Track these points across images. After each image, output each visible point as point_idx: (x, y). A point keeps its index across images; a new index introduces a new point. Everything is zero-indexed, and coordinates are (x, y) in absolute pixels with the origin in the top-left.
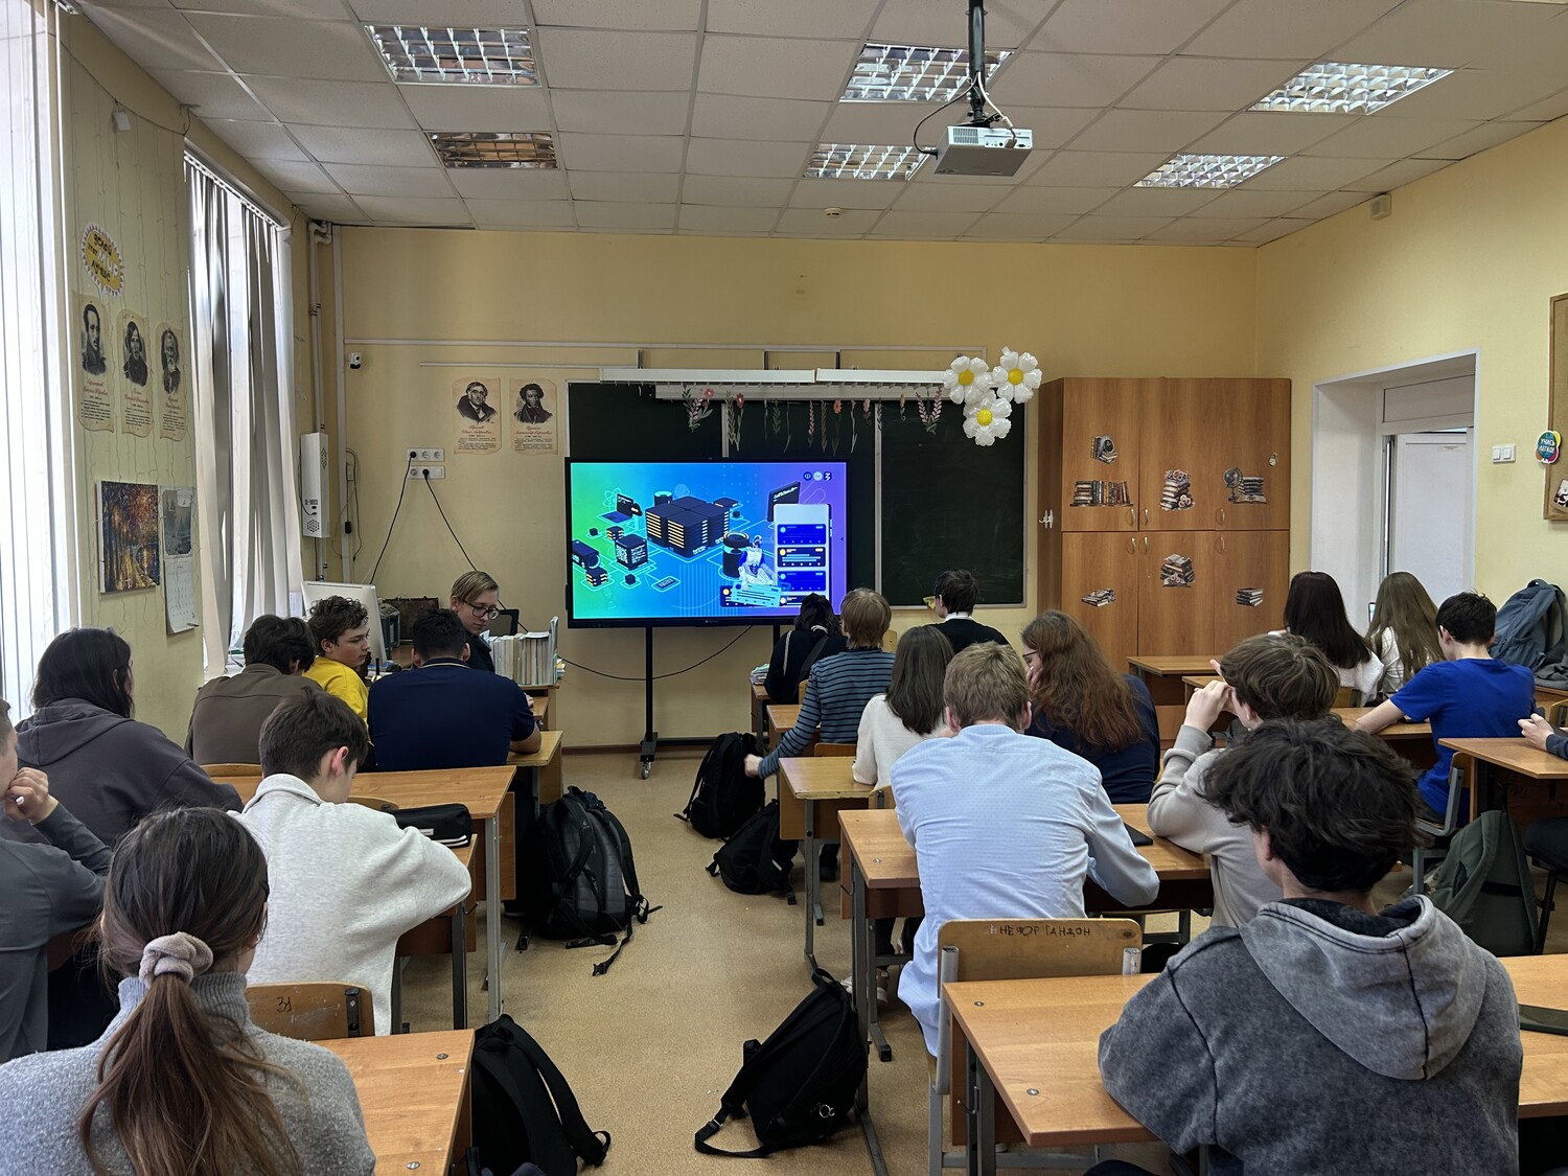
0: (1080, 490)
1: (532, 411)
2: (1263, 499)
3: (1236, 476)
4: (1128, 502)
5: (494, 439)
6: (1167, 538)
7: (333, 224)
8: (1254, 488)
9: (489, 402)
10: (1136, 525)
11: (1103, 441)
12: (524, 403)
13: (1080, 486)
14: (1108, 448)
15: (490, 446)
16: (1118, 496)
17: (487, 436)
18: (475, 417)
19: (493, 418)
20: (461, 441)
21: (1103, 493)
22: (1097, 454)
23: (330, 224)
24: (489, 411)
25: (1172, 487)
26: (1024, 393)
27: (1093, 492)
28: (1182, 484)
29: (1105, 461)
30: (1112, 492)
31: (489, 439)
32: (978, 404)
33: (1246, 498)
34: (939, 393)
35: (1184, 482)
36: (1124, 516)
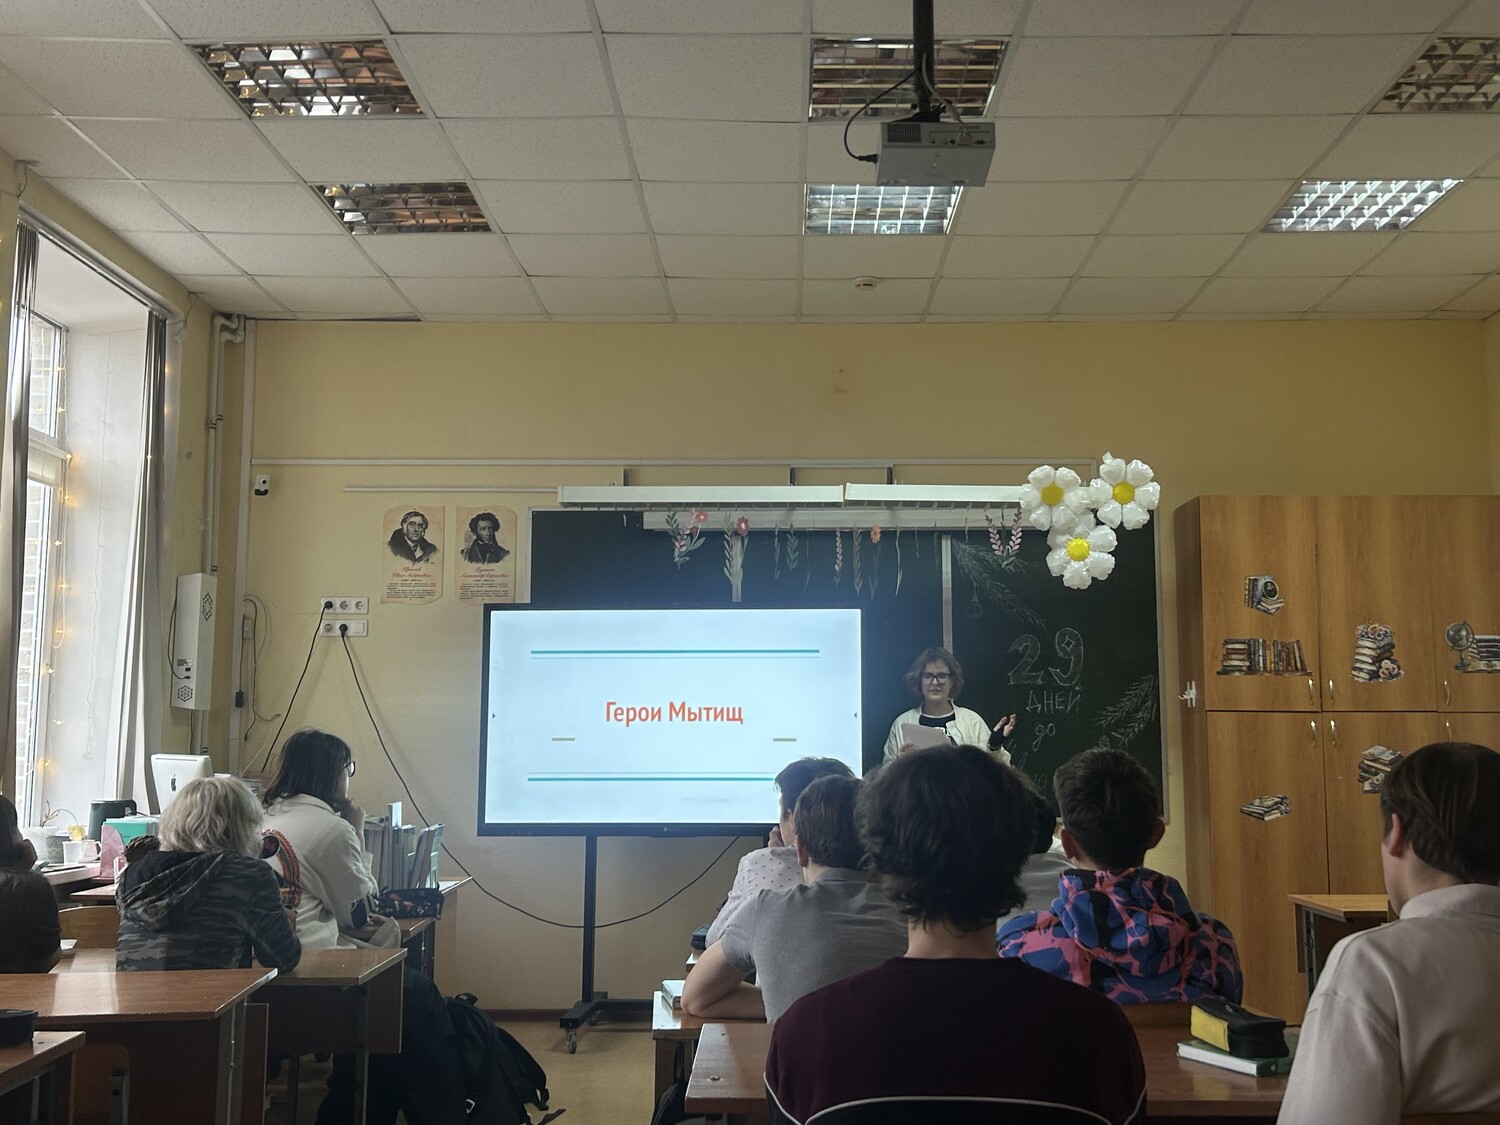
0: (1229, 654)
1: (484, 548)
3: (1464, 633)
4: (1304, 669)
5: (434, 585)
6: (1364, 723)
7: (246, 318)
9: (429, 537)
10: (1316, 697)
11: (1261, 584)
12: (475, 537)
13: (1230, 646)
14: (1270, 593)
15: (428, 594)
16: (1288, 661)
17: (425, 580)
18: (410, 556)
19: (434, 557)
20: (392, 587)
21: (1264, 656)
22: (1253, 600)
23: (242, 319)
24: (428, 548)
25: (1367, 649)
26: (1135, 516)
27: (1250, 654)
28: (1382, 644)
29: (1266, 611)
30: (1278, 655)
31: (426, 585)
32: (1069, 530)
33: (1482, 665)
34: (1018, 515)
35: (1386, 641)
36: (1298, 690)
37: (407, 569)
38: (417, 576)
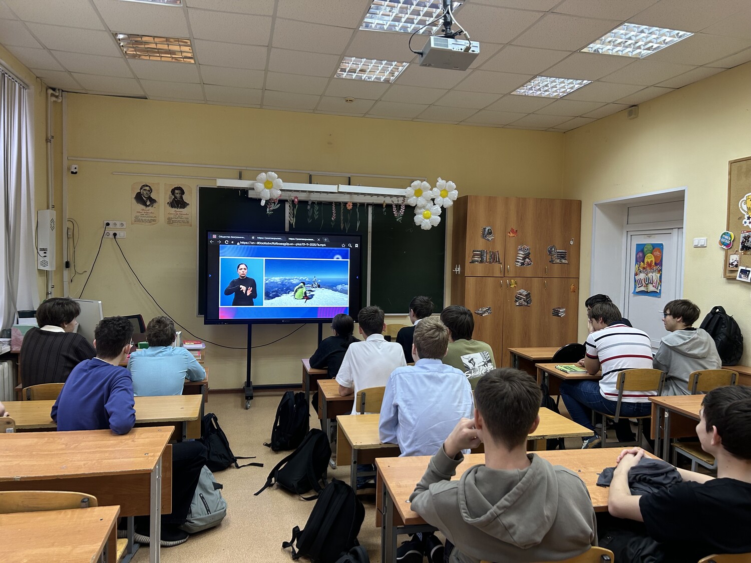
0: (473, 256)
1: (178, 202)
2: (566, 262)
3: (553, 249)
4: (499, 261)
5: (155, 217)
6: (519, 281)
7: (62, 91)
8: (562, 256)
9: (153, 196)
10: (503, 273)
11: (487, 230)
13: (475, 253)
14: (490, 233)
15: (153, 221)
16: (494, 258)
17: (151, 215)
18: (145, 204)
19: (155, 205)
20: (136, 217)
21: (486, 256)
22: (484, 236)
24: (153, 201)
25: (521, 254)
26: (448, 203)
27: (481, 256)
28: (526, 253)
29: (488, 240)
30: (491, 256)
31: (152, 217)
32: (424, 207)
33: (558, 261)
34: (404, 201)
35: (528, 252)
36: (497, 268)
38: (147, 213)
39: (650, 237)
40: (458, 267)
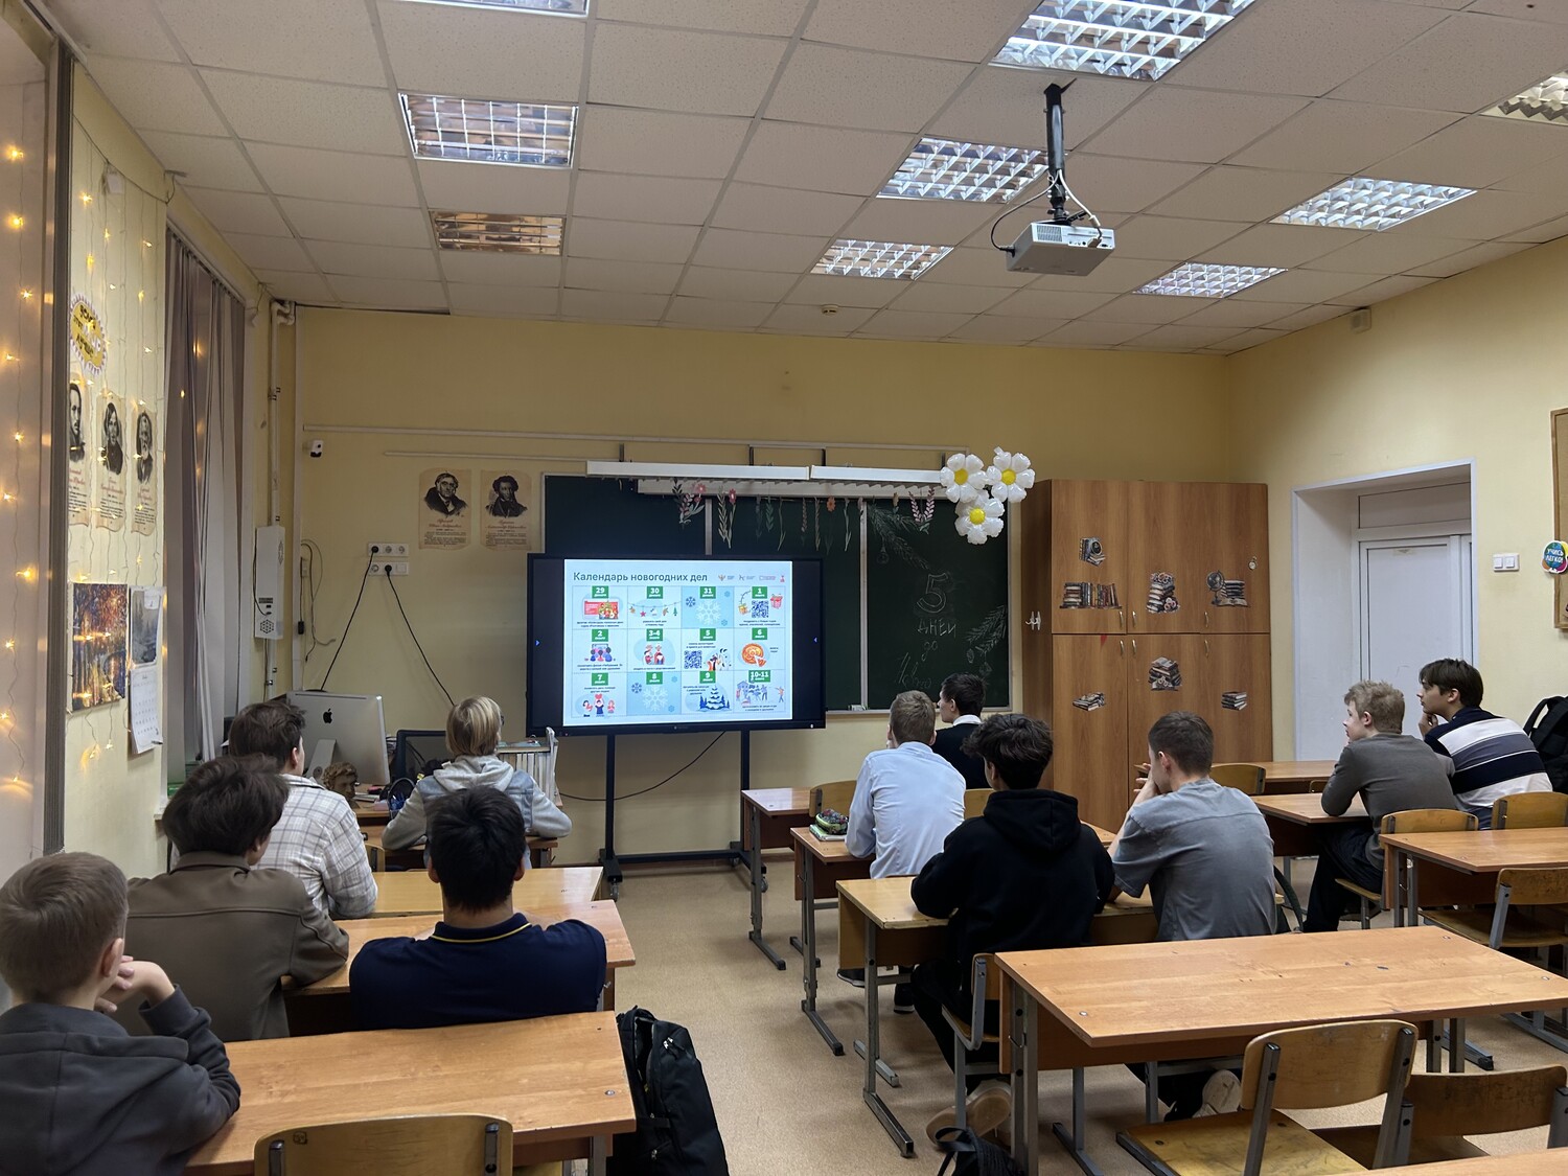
0: (1067, 595)
1: (505, 503)
2: (1244, 602)
3: (1218, 579)
4: (1116, 604)
5: (464, 534)
6: (1154, 641)
7: (296, 304)
8: (1236, 591)
9: (459, 494)
10: (1124, 626)
11: (1090, 544)
12: (497, 496)
13: (1069, 588)
14: (1096, 550)
15: (461, 541)
16: (1107, 598)
17: (456, 530)
18: (444, 510)
19: (463, 511)
20: (429, 535)
21: (1091, 595)
22: (1085, 555)
23: (293, 304)
24: (459, 504)
25: (1157, 590)
26: (1018, 494)
27: (1082, 593)
28: (1167, 586)
29: (1093, 563)
30: (1100, 594)
31: (458, 534)
32: (972, 503)
33: (1228, 601)
34: (933, 492)
35: (1169, 584)
36: (1113, 618)
37: (441, 521)
38: (448, 526)
39: (1405, 552)
40: (1036, 616)
